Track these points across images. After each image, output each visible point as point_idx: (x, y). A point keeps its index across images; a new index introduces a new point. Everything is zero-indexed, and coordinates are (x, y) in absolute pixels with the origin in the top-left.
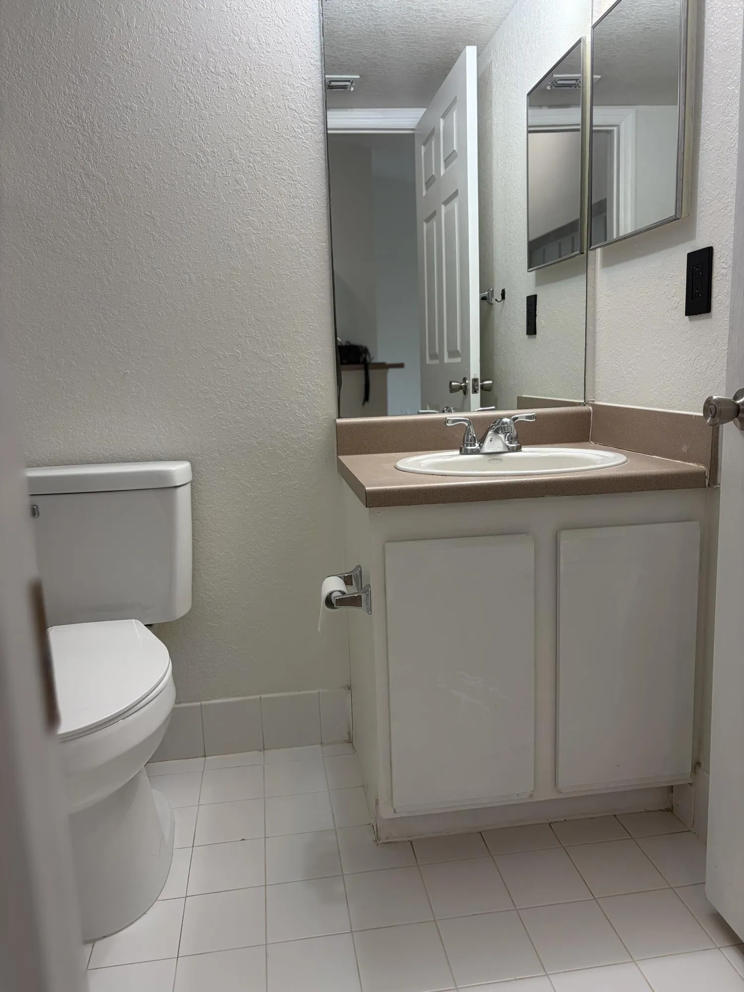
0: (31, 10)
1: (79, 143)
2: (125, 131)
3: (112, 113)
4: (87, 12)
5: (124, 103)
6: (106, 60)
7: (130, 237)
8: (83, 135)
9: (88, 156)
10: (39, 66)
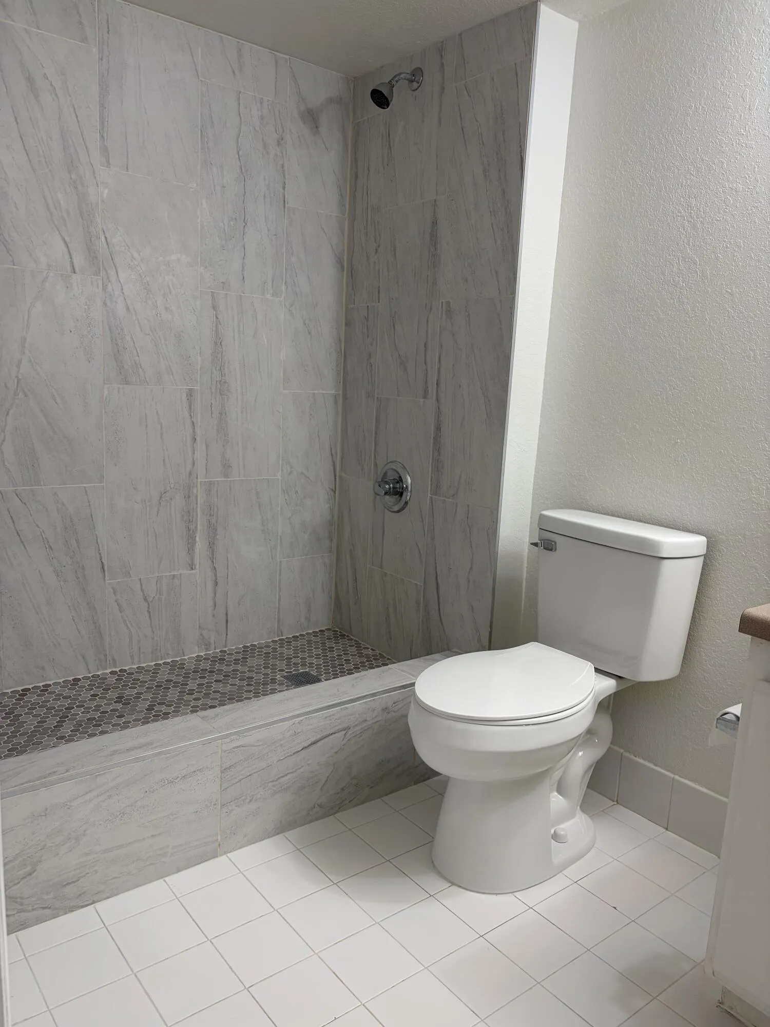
0: (670, 115)
1: (684, 229)
2: (726, 212)
3: (717, 197)
4: (715, 104)
5: (731, 186)
6: (723, 147)
7: (707, 314)
8: (689, 221)
9: (689, 241)
10: (666, 165)
